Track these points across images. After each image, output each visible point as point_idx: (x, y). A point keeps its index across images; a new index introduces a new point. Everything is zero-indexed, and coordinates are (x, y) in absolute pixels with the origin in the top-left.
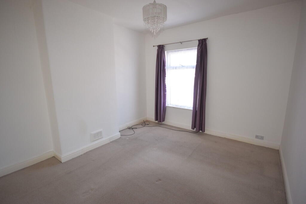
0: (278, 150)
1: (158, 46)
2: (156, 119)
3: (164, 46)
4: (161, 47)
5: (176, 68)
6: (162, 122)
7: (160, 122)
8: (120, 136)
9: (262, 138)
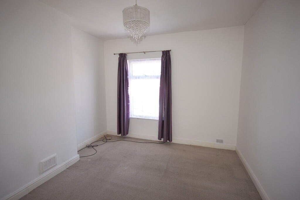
0: (235, 151)
1: (119, 54)
2: (119, 132)
3: (127, 55)
4: (123, 55)
5: (139, 78)
6: (126, 136)
7: (124, 135)
8: (79, 159)
9: (221, 141)
